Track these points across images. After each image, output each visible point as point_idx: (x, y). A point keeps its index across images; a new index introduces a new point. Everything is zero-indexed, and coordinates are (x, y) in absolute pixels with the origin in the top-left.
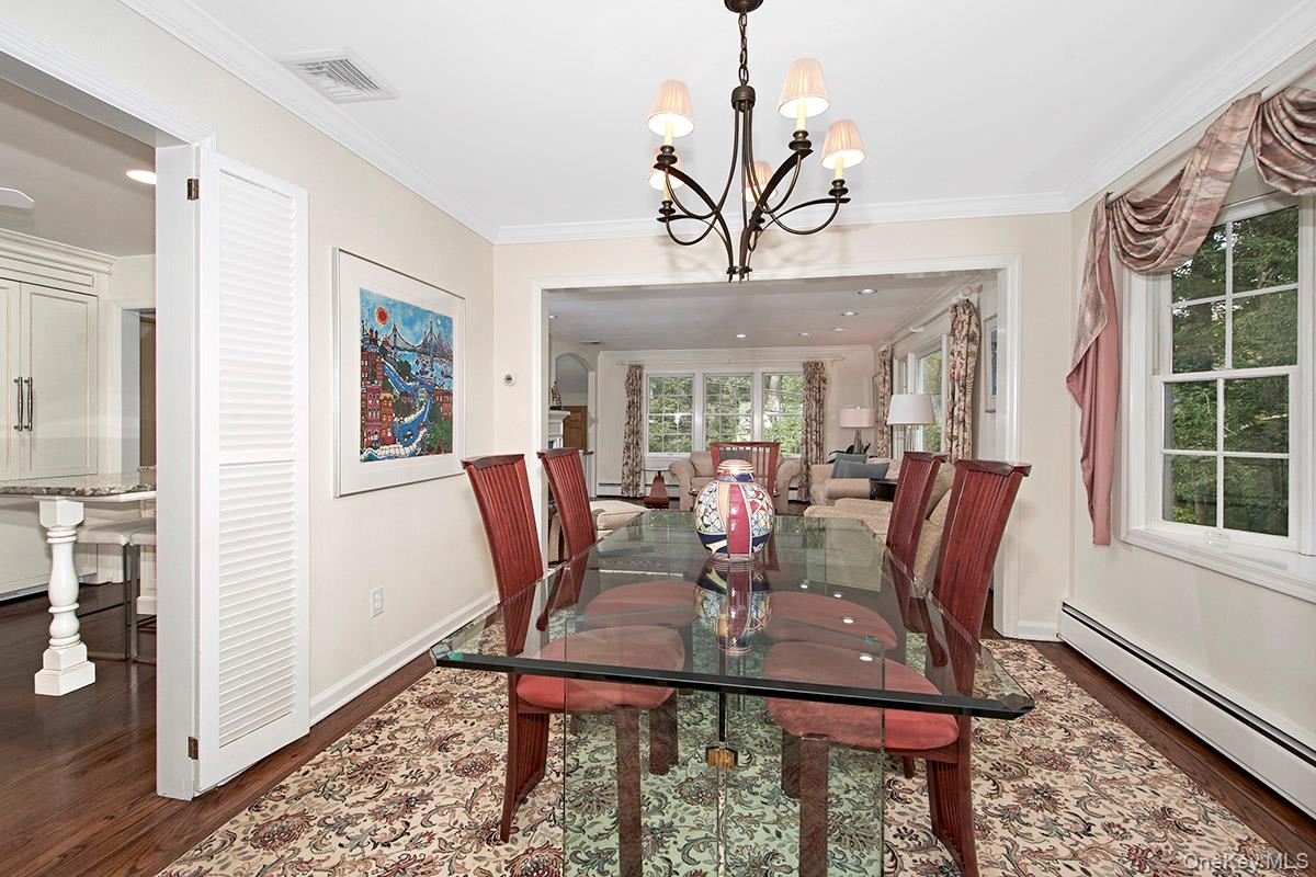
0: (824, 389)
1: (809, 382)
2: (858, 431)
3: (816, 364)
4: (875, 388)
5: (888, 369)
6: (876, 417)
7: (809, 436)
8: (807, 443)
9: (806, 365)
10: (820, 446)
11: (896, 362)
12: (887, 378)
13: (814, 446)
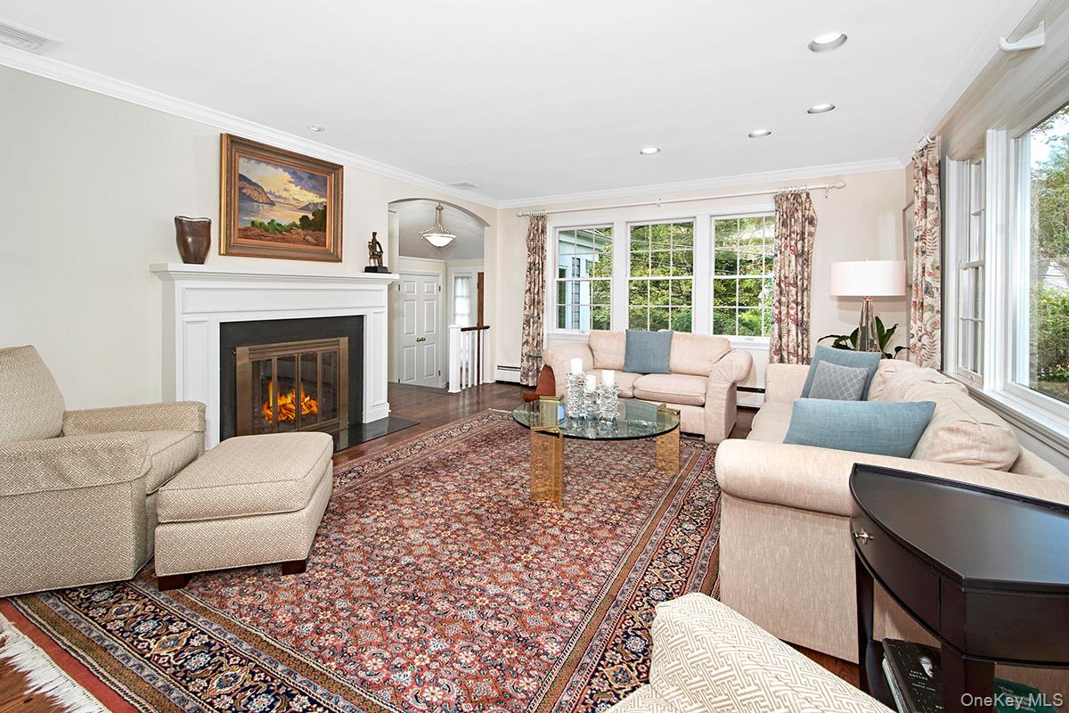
0: (811, 234)
1: (784, 224)
2: (867, 303)
3: (797, 196)
4: (906, 226)
5: (933, 179)
6: (907, 276)
7: (784, 310)
8: (779, 321)
9: (779, 199)
10: (803, 327)
11: (952, 167)
12: (932, 199)
13: (793, 327)
